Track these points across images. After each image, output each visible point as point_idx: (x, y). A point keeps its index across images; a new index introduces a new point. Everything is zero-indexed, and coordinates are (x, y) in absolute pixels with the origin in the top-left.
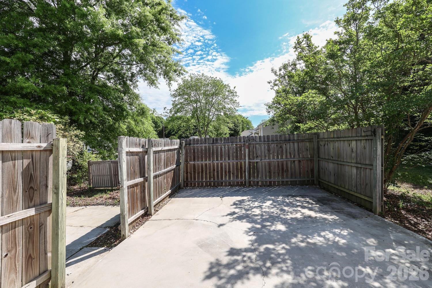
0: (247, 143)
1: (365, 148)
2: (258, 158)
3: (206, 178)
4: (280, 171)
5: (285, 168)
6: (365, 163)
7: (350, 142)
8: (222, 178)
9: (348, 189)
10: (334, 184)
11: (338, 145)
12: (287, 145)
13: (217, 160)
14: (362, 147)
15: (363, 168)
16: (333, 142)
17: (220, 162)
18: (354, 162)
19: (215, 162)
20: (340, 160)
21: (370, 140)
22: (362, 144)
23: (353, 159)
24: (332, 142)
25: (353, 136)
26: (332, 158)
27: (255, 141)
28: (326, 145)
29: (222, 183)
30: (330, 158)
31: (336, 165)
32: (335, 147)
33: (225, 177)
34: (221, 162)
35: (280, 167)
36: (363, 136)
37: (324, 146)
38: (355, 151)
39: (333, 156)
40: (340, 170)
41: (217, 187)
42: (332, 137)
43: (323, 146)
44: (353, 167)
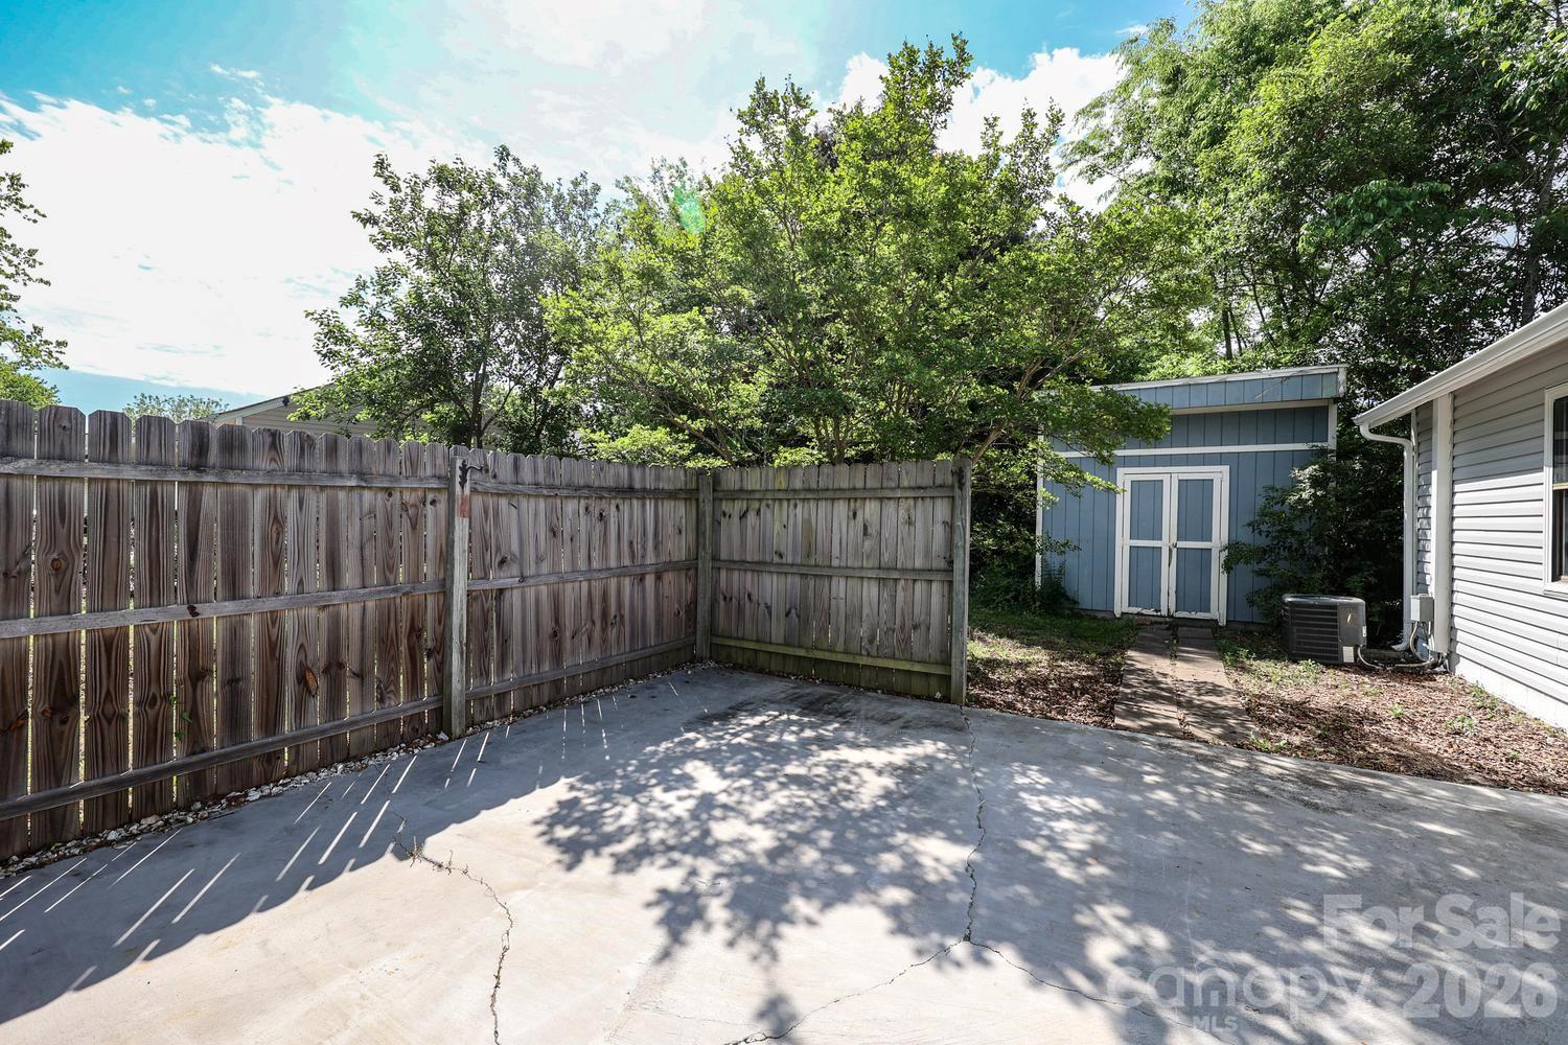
0: (462, 484)
1: (910, 522)
2: (505, 567)
3: (105, 753)
4: (593, 622)
5: (613, 611)
6: (910, 566)
7: (859, 503)
8: (271, 723)
9: (846, 652)
10: (787, 644)
11: (806, 516)
12: (621, 507)
13: (234, 591)
14: (901, 520)
15: (903, 582)
16: (785, 504)
17: (253, 612)
18: (870, 565)
19: (216, 614)
20: (813, 563)
21: (928, 501)
22: (902, 512)
23: (868, 557)
24: (781, 505)
25: (868, 485)
26: (776, 559)
27: (495, 477)
28: (751, 517)
29: (273, 757)
30: (768, 559)
31: (797, 579)
32: (791, 521)
33: (300, 709)
34: (271, 604)
35: (597, 608)
36: (904, 488)
37: (743, 516)
38: (874, 533)
39: (783, 549)
40: (811, 594)
41: (235, 802)
42: (784, 486)
43: (736, 519)
44: (865, 583)
